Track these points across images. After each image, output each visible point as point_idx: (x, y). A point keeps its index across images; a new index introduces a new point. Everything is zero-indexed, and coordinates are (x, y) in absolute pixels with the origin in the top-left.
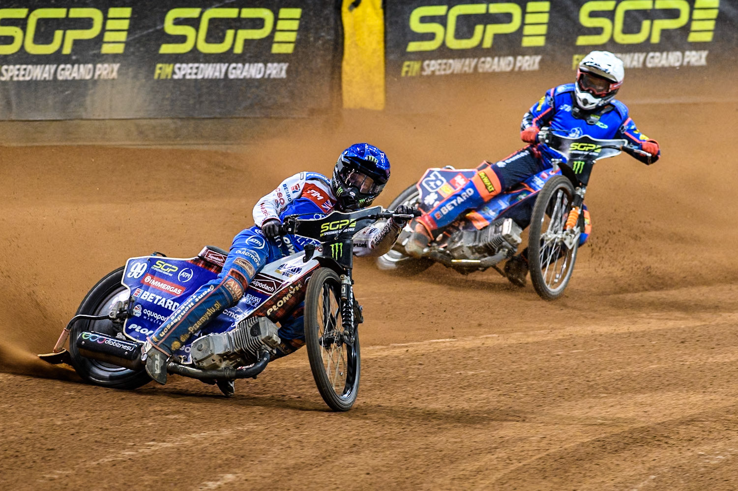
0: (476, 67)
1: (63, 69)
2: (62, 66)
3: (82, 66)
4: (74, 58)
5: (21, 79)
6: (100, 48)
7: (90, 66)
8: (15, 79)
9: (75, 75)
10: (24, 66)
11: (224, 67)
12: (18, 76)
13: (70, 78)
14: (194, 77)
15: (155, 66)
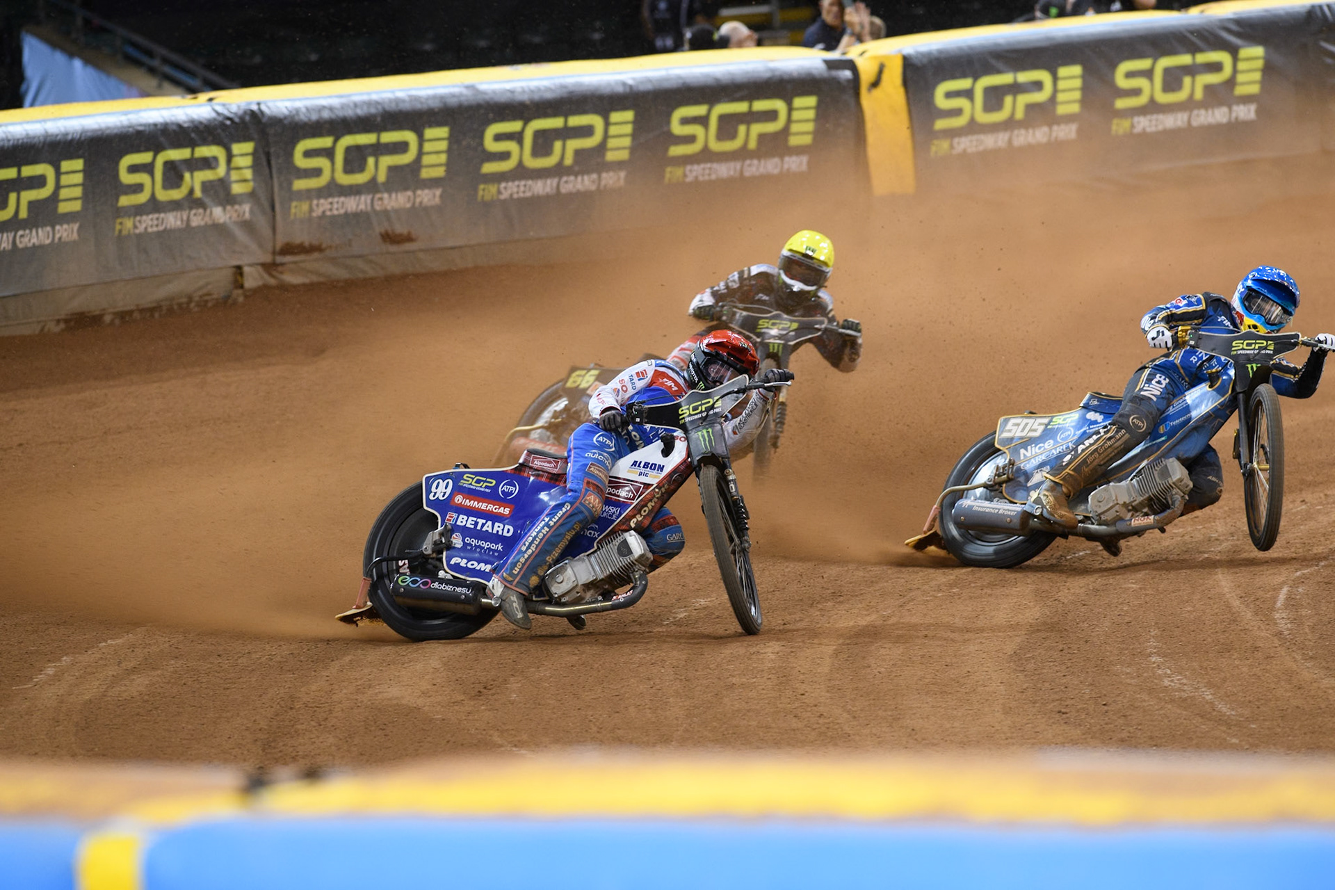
0: (1010, 141)
1: (566, 182)
2: (565, 179)
3: (586, 177)
4: (577, 168)
5: (521, 195)
6: (603, 155)
7: (594, 176)
8: (515, 196)
9: (579, 187)
10: (523, 183)
11: (738, 165)
12: (518, 193)
13: (574, 190)
14: (706, 178)
15: (664, 171)
